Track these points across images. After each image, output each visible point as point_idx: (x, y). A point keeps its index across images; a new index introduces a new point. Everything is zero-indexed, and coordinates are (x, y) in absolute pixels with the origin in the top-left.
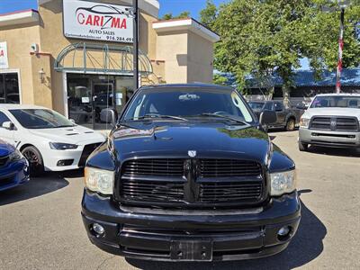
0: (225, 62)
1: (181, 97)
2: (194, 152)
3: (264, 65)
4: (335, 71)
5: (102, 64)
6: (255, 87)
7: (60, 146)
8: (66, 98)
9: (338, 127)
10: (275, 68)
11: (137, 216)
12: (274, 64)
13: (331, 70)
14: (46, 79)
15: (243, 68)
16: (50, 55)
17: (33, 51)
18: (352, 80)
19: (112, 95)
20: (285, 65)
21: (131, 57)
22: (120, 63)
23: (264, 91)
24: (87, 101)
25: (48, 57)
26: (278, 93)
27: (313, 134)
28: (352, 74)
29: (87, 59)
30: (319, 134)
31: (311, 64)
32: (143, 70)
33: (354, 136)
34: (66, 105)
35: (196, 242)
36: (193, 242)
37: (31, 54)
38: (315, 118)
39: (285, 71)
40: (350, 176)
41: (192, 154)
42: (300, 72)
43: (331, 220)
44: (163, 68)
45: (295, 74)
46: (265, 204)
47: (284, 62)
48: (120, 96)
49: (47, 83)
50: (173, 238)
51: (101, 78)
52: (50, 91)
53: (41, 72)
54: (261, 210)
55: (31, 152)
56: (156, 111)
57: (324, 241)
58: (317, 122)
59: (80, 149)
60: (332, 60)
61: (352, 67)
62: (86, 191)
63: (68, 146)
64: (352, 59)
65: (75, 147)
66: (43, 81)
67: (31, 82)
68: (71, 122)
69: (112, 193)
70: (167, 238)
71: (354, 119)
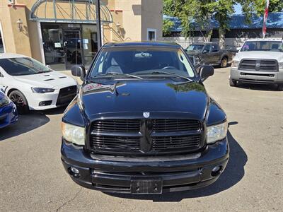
0: (172, 8)
1: (137, 55)
2: (148, 114)
3: (205, 11)
4: (262, 15)
5: (69, 13)
6: (197, 29)
7: (40, 90)
8: (42, 44)
9: (262, 68)
10: (214, 13)
11: (104, 162)
12: (213, 10)
13: (259, 15)
14: (24, 29)
15: (187, 14)
16: (25, 7)
17: (10, 3)
18: (275, 23)
19: (79, 41)
20: (222, 11)
21: (94, 7)
22: (84, 12)
23: (204, 33)
24: (60, 46)
25: (23, 9)
26: (215, 35)
27: (241, 73)
28: (276, 18)
29: (57, 9)
30: (246, 74)
31: (244, 10)
32: (105, 20)
33: (273, 75)
34: (42, 50)
35: (150, 181)
36: (147, 181)
37: (9, 6)
38: (244, 61)
39: (222, 16)
40: (268, 109)
41: (146, 115)
42: (234, 16)
43: (251, 149)
44: (121, 17)
45: (230, 19)
46: (202, 150)
47: (221, 8)
48: (86, 41)
49: (25, 31)
50: (132, 178)
51: (69, 26)
52: (28, 38)
53: (19, 21)
54: (199, 155)
55: (17, 95)
56: (117, 64)
57: (245, 167)
58: (245, 64)
59: (57, 92)
60: (260, 6)
61: (276, 11)
62: (64, 140)
63: (47, 90)
64: (276, 4)
65: (52, 90)
66: (21, 30)
67: (11, 30)
68: (47, 67)
69: (84, 144)
70: (128, 178)
71: (274, 62)
